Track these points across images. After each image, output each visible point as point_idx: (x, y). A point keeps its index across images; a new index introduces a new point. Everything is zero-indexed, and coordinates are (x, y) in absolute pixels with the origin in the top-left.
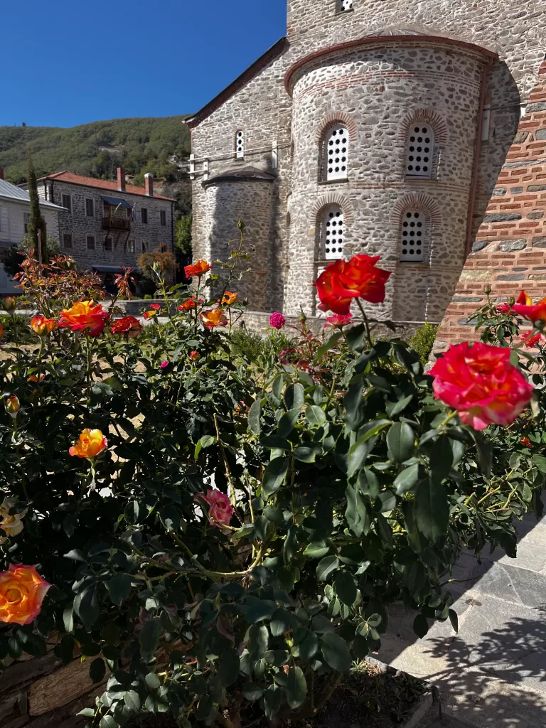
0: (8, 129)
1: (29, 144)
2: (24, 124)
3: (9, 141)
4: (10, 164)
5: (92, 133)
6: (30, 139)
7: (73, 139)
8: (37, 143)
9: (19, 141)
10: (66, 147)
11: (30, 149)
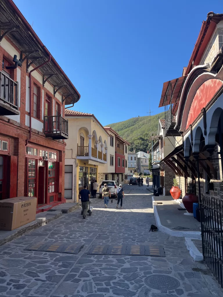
0: (134, 118)
1: (140, 123)
2: (139, 116)
3: (134, 122)
4: (134, 130)
5: (161, 116)
6: (141, 121)
7: (154, 119)
8: (143, 122)
9: (138, 122)
10: (153, 123)
11: (141, 125)
